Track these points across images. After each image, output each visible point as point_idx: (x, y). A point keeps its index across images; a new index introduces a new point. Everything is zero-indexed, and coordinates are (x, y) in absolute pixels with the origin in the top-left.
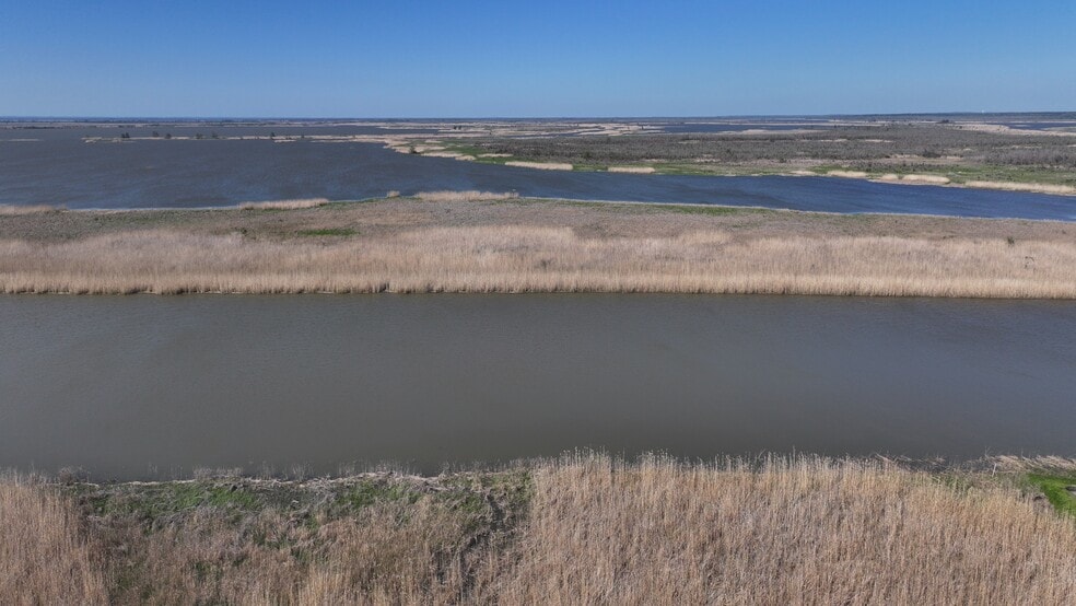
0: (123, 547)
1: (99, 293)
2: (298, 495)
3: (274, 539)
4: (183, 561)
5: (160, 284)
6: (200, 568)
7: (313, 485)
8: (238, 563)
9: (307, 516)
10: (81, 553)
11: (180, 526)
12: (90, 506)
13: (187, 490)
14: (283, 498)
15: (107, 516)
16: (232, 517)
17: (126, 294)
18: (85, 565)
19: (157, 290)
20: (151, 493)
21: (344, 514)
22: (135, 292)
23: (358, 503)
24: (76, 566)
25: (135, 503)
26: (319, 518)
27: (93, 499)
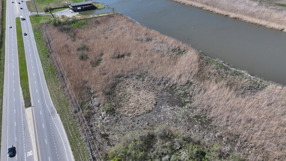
0: (202, 66)
1: (220, 14)
2: (229, 69)
3: (221, 74)
4: (208, 71)
5: (232, 15)
6: (210, 73)
7: (232, 69)
8: (214, 75)
9: (228, 73)
10: (197, 64)
11: (210, 66)
12: (201, 58)
13: (214, 61)
14: (226, 69)
15: (202, 60)
16: (218, 68)
17: (225, 16)
18: (197, 66)
19: (231, 17)
20: (209, 60)
21: (233, 75)
22: (227, 16)
23: (237, 75)
24: (196, 66)
25: (207, 60)
26: (229, 74)
27: (202, 57)
